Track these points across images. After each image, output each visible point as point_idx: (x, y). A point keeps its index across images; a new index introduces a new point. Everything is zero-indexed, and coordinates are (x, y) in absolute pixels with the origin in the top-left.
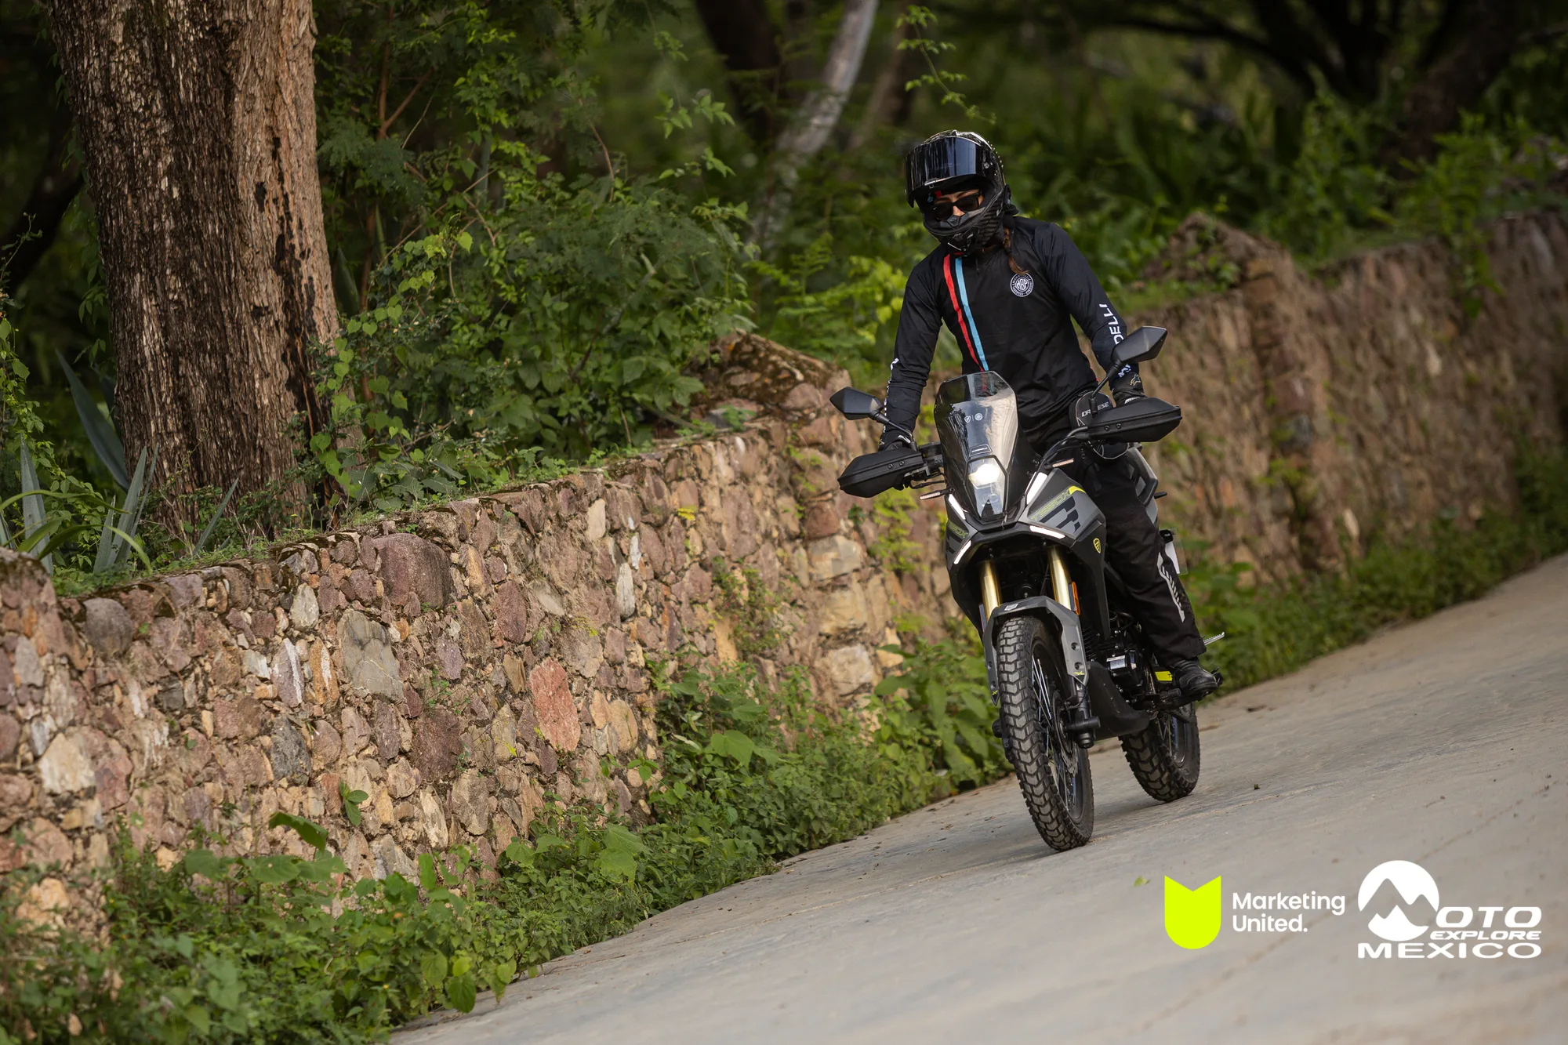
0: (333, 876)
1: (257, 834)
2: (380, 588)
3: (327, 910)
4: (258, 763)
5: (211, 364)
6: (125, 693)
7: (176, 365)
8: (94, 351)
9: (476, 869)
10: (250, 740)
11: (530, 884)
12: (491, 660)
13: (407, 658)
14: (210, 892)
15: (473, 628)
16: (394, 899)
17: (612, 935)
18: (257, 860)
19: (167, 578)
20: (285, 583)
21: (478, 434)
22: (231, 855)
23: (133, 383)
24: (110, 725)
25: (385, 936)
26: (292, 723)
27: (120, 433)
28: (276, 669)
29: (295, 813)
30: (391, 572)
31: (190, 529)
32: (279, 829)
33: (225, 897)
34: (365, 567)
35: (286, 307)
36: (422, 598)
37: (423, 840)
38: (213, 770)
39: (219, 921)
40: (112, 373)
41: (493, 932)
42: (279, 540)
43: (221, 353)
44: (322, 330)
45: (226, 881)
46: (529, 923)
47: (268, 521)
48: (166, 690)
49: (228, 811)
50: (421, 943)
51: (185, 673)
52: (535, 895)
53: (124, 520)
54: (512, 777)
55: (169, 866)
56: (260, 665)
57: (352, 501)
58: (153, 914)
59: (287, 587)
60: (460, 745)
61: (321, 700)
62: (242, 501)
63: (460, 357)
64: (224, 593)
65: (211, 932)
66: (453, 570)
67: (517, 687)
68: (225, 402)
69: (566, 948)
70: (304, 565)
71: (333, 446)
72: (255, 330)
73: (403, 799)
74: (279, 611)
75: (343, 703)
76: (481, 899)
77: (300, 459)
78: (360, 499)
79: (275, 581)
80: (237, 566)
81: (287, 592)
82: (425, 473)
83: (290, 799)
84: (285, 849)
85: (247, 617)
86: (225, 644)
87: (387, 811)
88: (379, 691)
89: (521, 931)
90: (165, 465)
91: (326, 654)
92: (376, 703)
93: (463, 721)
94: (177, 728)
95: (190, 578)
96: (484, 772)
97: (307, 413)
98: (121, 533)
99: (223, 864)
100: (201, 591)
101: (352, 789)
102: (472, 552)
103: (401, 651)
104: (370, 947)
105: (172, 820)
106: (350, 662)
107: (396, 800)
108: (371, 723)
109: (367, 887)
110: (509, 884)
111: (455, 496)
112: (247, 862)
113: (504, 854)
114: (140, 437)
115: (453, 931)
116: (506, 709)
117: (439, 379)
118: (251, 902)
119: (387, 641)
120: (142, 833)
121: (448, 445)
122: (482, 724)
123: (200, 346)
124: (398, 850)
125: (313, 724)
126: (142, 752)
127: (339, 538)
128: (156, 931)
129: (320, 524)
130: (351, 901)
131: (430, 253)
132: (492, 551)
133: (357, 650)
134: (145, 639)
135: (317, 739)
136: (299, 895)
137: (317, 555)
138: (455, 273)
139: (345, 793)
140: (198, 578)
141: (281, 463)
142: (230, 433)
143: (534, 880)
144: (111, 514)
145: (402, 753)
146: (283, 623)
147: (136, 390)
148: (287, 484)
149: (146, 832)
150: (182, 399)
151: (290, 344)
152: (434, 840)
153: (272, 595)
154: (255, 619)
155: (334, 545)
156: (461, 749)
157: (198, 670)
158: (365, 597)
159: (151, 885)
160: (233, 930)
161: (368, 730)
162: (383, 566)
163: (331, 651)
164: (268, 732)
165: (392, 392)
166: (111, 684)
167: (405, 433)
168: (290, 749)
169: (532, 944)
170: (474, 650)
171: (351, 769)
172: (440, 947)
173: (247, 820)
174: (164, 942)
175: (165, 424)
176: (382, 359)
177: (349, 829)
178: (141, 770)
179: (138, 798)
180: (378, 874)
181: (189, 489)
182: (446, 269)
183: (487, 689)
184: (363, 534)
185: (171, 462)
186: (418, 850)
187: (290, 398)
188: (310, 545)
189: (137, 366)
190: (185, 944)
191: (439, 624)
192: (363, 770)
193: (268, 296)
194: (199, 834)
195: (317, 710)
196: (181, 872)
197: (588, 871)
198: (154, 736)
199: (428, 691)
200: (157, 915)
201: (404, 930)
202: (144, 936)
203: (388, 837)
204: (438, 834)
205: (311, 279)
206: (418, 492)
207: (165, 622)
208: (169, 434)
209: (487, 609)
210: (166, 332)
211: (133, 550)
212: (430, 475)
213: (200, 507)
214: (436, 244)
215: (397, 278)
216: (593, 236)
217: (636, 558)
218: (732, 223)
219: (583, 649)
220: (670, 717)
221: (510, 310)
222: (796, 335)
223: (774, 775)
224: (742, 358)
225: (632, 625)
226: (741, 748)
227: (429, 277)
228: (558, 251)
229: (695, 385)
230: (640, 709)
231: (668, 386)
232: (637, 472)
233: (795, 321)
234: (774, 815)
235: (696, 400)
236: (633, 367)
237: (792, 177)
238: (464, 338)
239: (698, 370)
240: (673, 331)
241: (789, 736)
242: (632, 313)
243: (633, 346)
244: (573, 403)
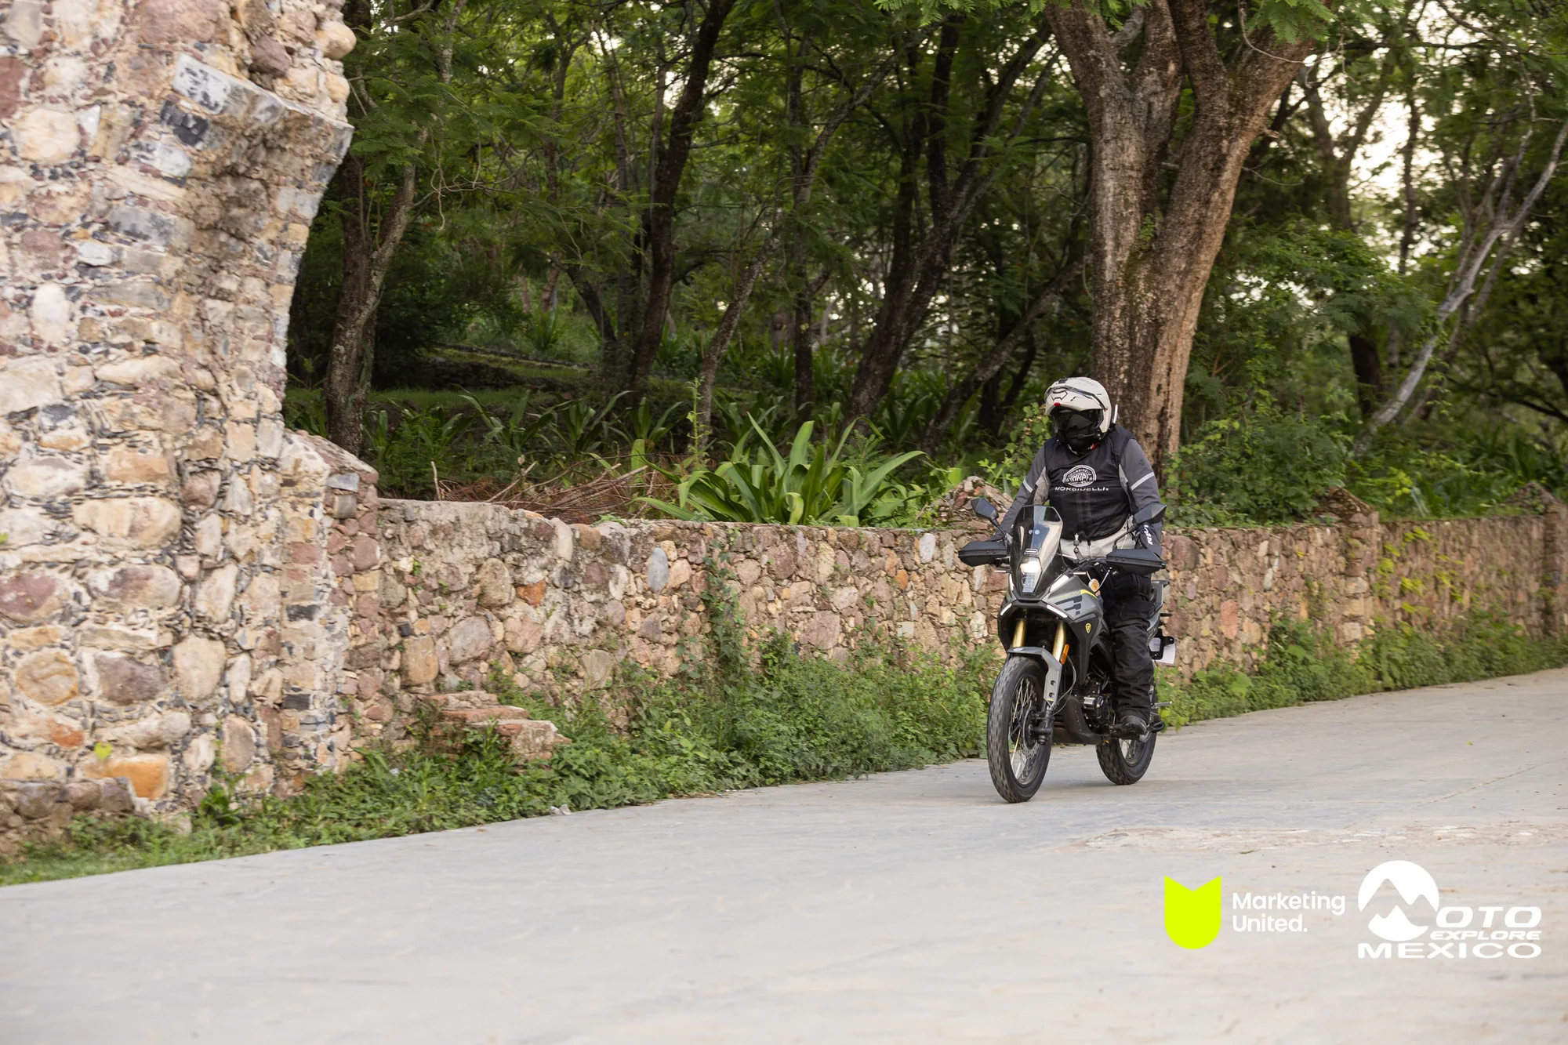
2: (1170, 555)
11: (1202, 688)
12: (1207, 595)
13: (1174, 586)
15: (1203, 580)
17: (1231, 716)
21: (1223, 503)
30: (1176, 550)
35: (1160, 435)
36: (1186, 564)
41: (1183, 703)
44: (1171, 448)
46: (1198, 703)
52: (1203, 693)
54: (1205, 644)
60: (1187, 626)
63: (1224, 471)
66: (1201, 555)
67: (1216, 608)
69: (1211, 717)
76: (1181, 689)
82: (1199, 514)
89: (1194, 706)
93: (1190, 617)
96: (1195, 639)
102: (1210, 550)
110: (1194, 686)
111: (1208, 526)
113: (1195, 673)
116: (1209, 617)
117: (1213, 478)
121: (1210, 505)
122: (1198, 619)
131: (1221, 427)
132: (1218, 551)
138: (1229, 437)
143: (1205, 686)
151: (1157, 451)
156: (1187, 628)
162: (1173, 547)
165: (1193, 479)
167: (1194, 496)
169: (1197, 712)
170: (1202, 589)
176: (1192, 465)
182: (1226, 434)
183: (1203, 606)
191: (1190, 576)
193: (1153, 429)
197: (1227, 688)
205: (1171, 426)
206: (1194, 521)
209: (1211, 574)
214: (1224, 424)
215: (1206, 434)
216: (1288, 434)
217: (1276, 567)
218: (1347, 443)
219: (1246, 599)
220: (1274, 635)
221: (1248, 457)
222: (1362, 494)
223: (1311, 668)
224: (1337, 497)
225: (1268, 594)
226: (1301, 653)
227: (1218, 436)
228: (1273, 437)
229: (1316, 504)
230: (1263, 628)
231: (1304, 501)
232: (1284, 533)
233: (1361, 487)
234: (1307, 683)
235: (1315, 510)
236: (1292, 491)
237: (1374, 430)
238: (1227, 464)
239: (1318, 498)
240: (1312, 480)
241: (1321, 653)
242: (1297, 470)
243: (1294, 482)
244: (1266, 500)
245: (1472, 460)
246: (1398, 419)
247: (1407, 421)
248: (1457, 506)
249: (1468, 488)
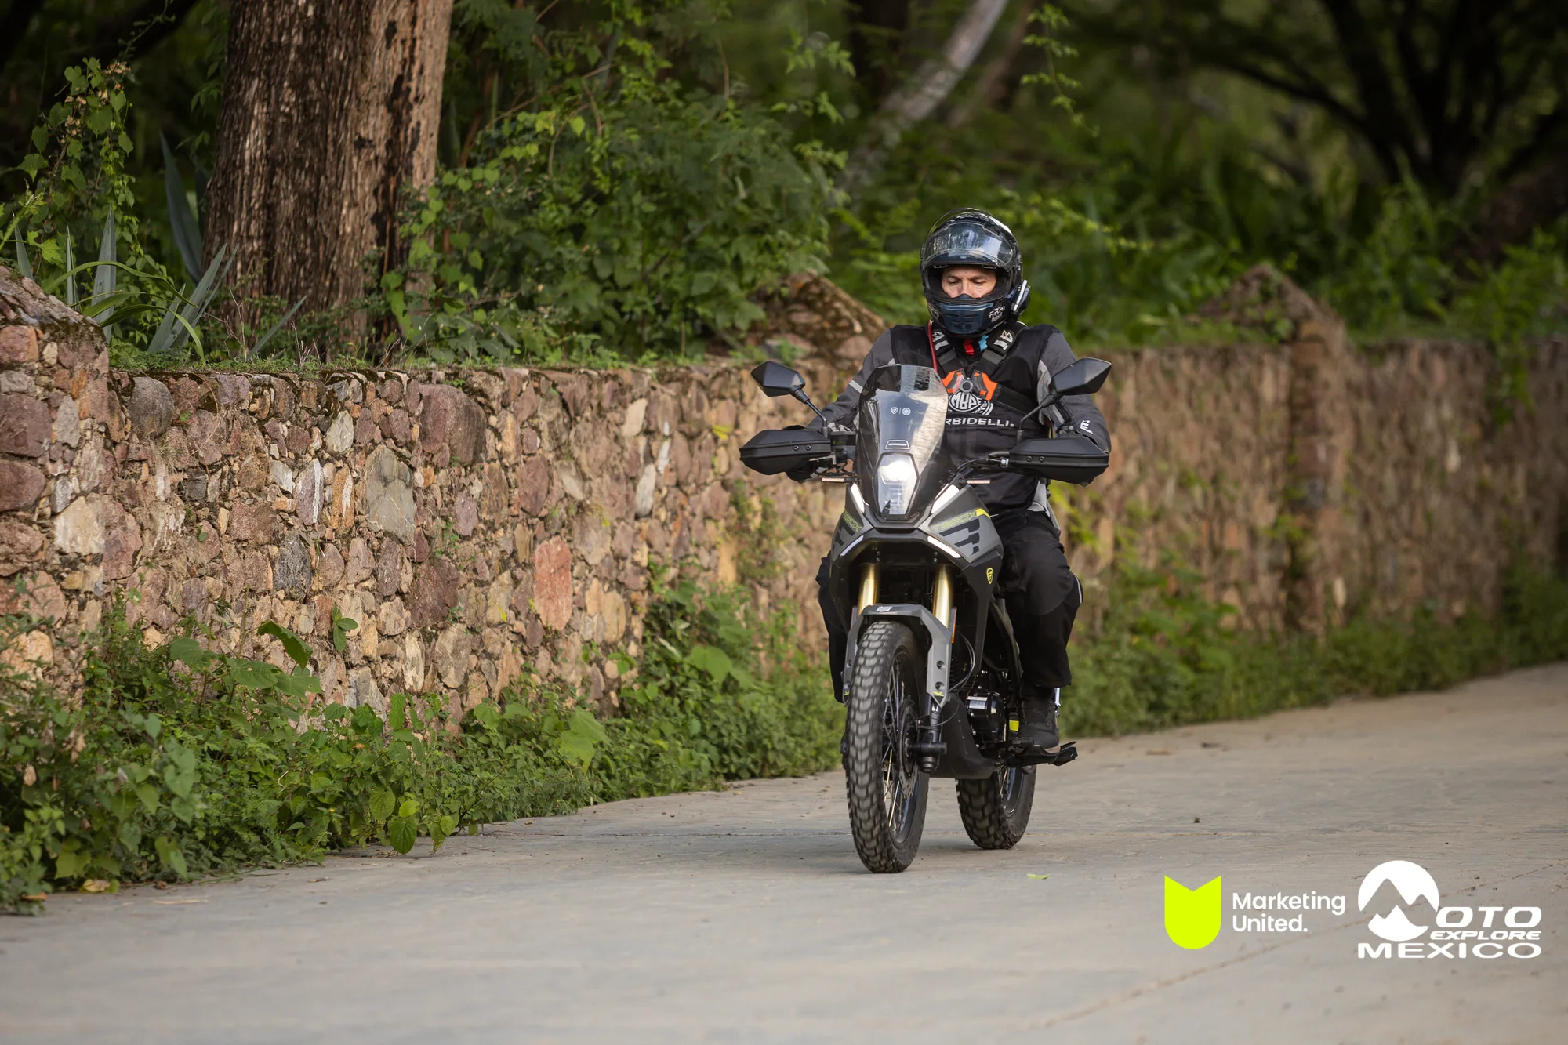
0: (307, 693)
1: (244, 636)
2: (416, 432)
3: (293, 724)
4: (261, 570)
5: (306, 182)
6: (152, 473)
7: (272, 174)
8: (198, 141)
9: (442, 720)
10: (259, 546)
11: (489, 745)
12: (503, 526)
13: (425, 504)
14: (187, 681)
15: (494, 491)
16: (358, 729)
17: (555, 813)
18: (239, 661)
19: (218, 375)
20: (327, 406)
21: (542, 309)
22: (216, 651)
23: (227, 181)
24: (131, 501)
25: (343, 762)
26: (302, 539)
27: (202, 225)
28: (300, 485)
29: (285, 625)
30: (430, 420)
31: (249, 332)
32: (266, 637)
33: (200, 689)
34: (406, 409)
35: (390, 145)
36: (453, 452)
37: (399, 680)
38: (218, 567)
39: (189, 709)
40: (209, 167)
41: (444, 783)
42: (329, 364)
43: (317, 173)
44: (418, 174)
45: (205, 674)
46: (480, 782)
47: (324, 341)
48: (192, 480)
49: (222, 608)
50: (375, 778)
51: (213, 468)
52: (492, 757)
53: (188, 310)
54: (496, 641)
55: (154, 646)
56: (285, 477)
57: (409, 343)
58: (129, 688)
59: (329, 409)
60: (456, 598)
61: (335, 525)
62: (304, 319)
63: (542, 232)
64: (268, 402)
65: (179, 718)
66: (489, 433)
67: (522, 557)
68: (310, 220)
69: (509, 815)
70: (349, 393)
71: (401, 288)
72: (355, 160)
73: (390, 637)
74: (316, 430)
75: (354, 532)
76: (440, 749)
77: (369, 291)
78: (417, 343)
79: (319, 401)
80: (287, 379)
81: (327, 415)
82: (484, 333)
83: (284, 611)
84: (267, 657)
85: (283, 429)
86: (258, 450)
87: (371, 645)
88: (391, 529)
89: (471, 789)
90: (239, 266)
91: (350, 482)
92: (386, 540)
93: (464, 577)
94: (193, 518)
95: (240, 379)
96: (472, 630)
97: (385, 249)
98: (182, 320)
99: (206, 658)
100: (246, 394)
101: (344, 615)
102: (510, 419)
103: (421, 497)
104: (326, 769)
105: (168, 604)
106: (371, 495)
107: (382, 635)
108: (377, 558)
109: (337, 712)
110: (469, 741)
111: (507, 362)
112: (229, 661)
113: (472, 711)
114: (222, 234)
115: (408, 773)
116: (506, 575)
117: (518, 247)
118: (224, 699)
119: (410, 484)
120: (136, 610)
121: (512, 313)
122: (480, 584)
123: (299, 162)
124: (373, 684)
125: (322, 546)
126: (154, 533)
127: (388, 376)
128: (126, 703)
129: (374, 358)
130: (318, 723)
131: (539, 128)
132: (530, 423)
133: (381, 485)
134: (183, 427)
135: (322, 561)
136: (270, 703)
137: (364, 386)
138: (556, 152)
139: (337, 618)
140: (247, 382)
141: (348, 291)
142: (308, 251)
143: (495, 742)
144: (177, 301)
145: (399, 593)
146: (317, 443)
147: (229, 189)
148: (350, 314)
149: (140, 609)
150: (269, 208)
151: (384, 181)
152: (409, 682)
153: (313, 414)
154: (291, 434)
155: (383, 381)
156: (455, 604)
157: (226, 468)
158: (400, 438)
159: (133, 661)
160: (201, 722)
161: (372, 565)
162: (424, 412)
163: (356, 481)
164: (277, 543)
165: (471, 249)
166: (141, 461)
167: (474, 291)
168: (295, 564)
169: (479, 804)
170: (490, 512)
171: (347, 597)
172: (392, 785)
173: (238, 621)
174: (134, 719)
175: (248, 228)
176: (469, 216)
177: (331, 653)
178: (150, 549)
179: (141, 576)
180: (349, 701)
181: (256, 294)
182: (549, 145)
183: (493, 553)
184: (412, 378)
185: (245, 265)
186: (391, 689)
187: (372, 232)
188: (360, 376)
189: (235, 166)
190: (153, 724)
191: (463, 480)
192: (358, 601)
193: (375, 130)
194: (189, 624)
195: (328, 534)
196: (165, 655)
197: (547, 746)
198: (170, 520)
199: (438, 540)
200: (132, 690)
201: (362, 760)
202: (115, 708)
203: (367, 669)
204: (414, 678)
205: (419, 124)
206: (473, 351)
207: (206, 415)
208: (250, 238)
209: (512, 476)
210: (270, 141)
211: (191, 339)
212: (488, 336)
213: (263, 314)
214: (547, 120)
215: (501, 143)
216: (696, 147)
217: (663, 462)
218: (830, 169)
219: (593, 536)
220: (659, 621)
221: (601, 199)
222: (863, 289)
223: (744, 699)
224: (808, 297)
225: (644, 525)
226: (719, 666)
227: (533, 149)
228: (660, 153)
229: (758, 312)
230: (633, 606)
231: (732, 307)
232: (685, 381)
233: (865, 275)
234: (735, 736)
235: (754, 327)
236: (703, 281)
237: (893, 138)
238: (551, 214)
239: (764, 299)
240: (749, 257)
241: (766, 665)
242: (714, 231)
243: (708, 261)
244: (638, 302)
245: (1120, 209)
246: (942, 112)
247: (961, 116)
248: (1086, 319)
249: (1113, 278)
